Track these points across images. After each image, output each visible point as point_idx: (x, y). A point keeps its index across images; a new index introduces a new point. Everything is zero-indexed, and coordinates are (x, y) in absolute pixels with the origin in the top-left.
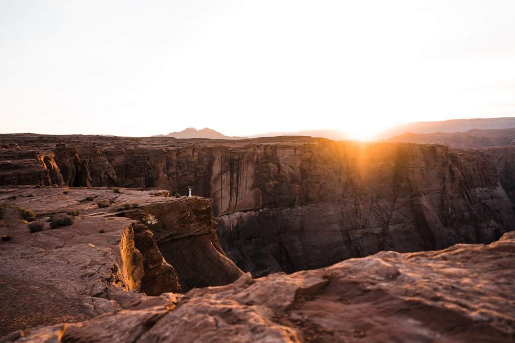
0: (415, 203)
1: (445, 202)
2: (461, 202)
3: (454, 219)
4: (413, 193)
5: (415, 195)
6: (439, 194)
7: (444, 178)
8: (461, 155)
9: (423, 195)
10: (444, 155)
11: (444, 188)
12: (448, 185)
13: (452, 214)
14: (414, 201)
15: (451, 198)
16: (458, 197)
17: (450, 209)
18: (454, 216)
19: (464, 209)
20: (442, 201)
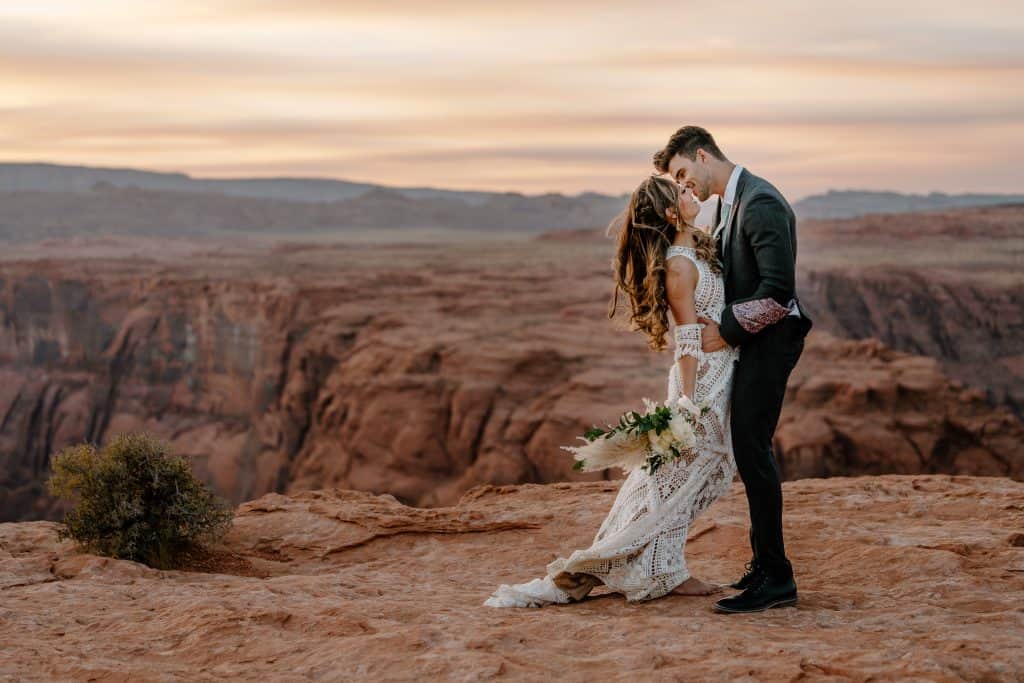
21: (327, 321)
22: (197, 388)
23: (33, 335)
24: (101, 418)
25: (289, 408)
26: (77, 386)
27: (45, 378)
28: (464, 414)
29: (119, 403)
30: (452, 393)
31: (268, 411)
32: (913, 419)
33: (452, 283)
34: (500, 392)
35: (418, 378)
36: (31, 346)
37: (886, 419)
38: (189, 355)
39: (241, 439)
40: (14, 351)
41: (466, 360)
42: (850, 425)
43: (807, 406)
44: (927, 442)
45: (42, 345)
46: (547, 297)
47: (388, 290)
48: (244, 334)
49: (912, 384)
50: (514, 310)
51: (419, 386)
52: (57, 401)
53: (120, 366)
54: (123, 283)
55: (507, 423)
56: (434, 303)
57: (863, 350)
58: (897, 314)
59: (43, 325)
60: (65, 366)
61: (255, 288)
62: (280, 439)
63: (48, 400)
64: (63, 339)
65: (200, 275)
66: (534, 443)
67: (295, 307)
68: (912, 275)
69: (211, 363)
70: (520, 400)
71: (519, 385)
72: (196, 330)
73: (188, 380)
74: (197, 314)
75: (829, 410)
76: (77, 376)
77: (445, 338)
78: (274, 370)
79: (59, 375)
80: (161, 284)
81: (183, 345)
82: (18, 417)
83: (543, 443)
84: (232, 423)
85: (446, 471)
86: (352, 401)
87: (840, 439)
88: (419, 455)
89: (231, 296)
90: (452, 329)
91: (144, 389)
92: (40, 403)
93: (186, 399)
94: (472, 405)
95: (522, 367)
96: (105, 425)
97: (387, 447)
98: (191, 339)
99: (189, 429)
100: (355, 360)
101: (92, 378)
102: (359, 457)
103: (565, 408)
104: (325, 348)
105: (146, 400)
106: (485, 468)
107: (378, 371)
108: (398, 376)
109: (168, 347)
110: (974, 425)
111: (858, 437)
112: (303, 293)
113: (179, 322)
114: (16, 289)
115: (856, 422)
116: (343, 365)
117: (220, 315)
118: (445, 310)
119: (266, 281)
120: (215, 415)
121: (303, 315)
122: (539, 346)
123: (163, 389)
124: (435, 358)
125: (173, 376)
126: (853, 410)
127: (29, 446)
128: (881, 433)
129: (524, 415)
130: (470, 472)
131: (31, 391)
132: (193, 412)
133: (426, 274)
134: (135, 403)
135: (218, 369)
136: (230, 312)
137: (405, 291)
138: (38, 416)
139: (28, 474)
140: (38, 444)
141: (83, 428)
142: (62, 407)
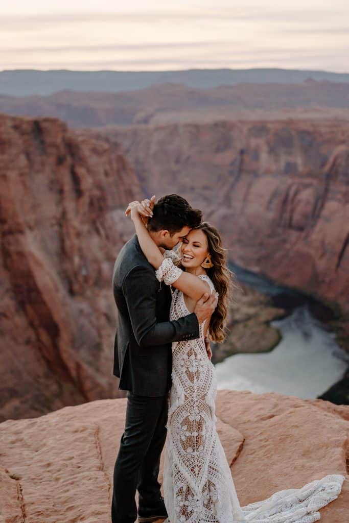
0: (12, 248)
1: (68, 243)
2: (95, 241)
3: (86, 279)
4: (6, 227)
5: (10, 232)
6: (56, 228)
7: (61, 192)
8: (83, 142)
9: (27, 232)
10: (59, 141)
11: (64, 214)
12: (70, 205)
13: (80, 268)
14: (9, 244)
15: (78, 235)
16: (89, 232)
17: (77, 260)
18: (84, 272)
19: (100, 255)
20: (62, 241)
23: (284, 159)
24: (320, 203)
26: (307, 186)
27: (289, 181)
29: (330, 195)
36: (282, 164)
40: (274, 167)
45: (288, 164)
52: (297, 193)
53: (331, 176)
54: (332, 132)
59: (289, 154)
60: (301, 176)
63: (292, 193)
64: (299, 160)
76: (307, 181)
79: (297, 180)
82: (276, 201)
91: (344, 189)
92: (287, 196)
96: (323, 206)
101: (315, 182)
105: (345, 194)
114: (276, 134)
127: (281, 216)
131: (283, 188)
134: (339, 196)
138: (286, 201)
139: (280, 230)
140: (287, 215)
141: (310, 208)
142: (300, 197)
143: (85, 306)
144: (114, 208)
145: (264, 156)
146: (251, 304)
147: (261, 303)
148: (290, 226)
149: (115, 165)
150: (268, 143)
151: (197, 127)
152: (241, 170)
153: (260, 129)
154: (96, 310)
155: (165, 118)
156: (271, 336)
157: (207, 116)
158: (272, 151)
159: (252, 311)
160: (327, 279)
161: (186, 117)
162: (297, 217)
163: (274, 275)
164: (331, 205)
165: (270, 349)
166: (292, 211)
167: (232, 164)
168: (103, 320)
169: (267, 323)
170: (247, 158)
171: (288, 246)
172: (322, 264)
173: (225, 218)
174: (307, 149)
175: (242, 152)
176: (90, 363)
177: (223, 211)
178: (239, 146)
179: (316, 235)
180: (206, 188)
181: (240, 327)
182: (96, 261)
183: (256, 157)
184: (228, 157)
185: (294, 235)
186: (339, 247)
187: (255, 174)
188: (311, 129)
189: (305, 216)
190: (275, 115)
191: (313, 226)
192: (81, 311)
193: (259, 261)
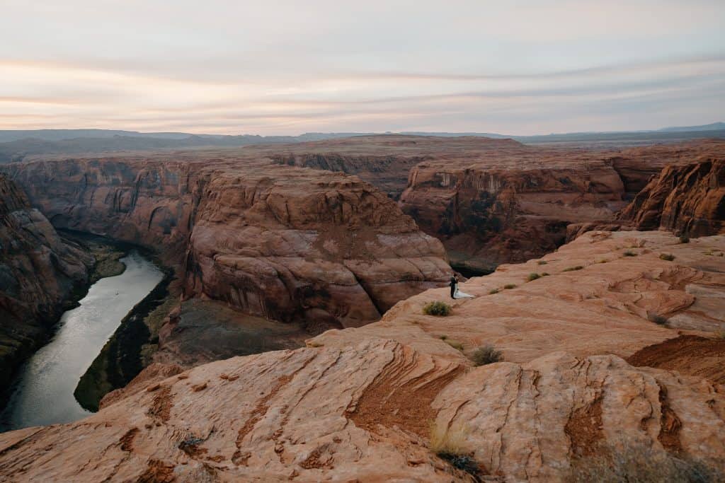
21: (202, 172)
22: (162, 189)
25: (195, 194)
26: (126, 190)
27: (116, 189)
28: (248, 194)
29: (140, 194)
30: (245, 189)
31: (183, 194)
32: (356, 190)
33: (230, 161)
34: (256, 188)
35: (236, 185)
36: (111, 180)
37: (350, 190)
38: (158, 181)
39: (177, 201)
40: (105, 181)
41: (246, 181)
42: (342, 192)
43: (331, 188)
44: (359, 194)
45: (113, 180)
46: (256, 163)
47: (214, 163)
48: (173, 175)
49: (356, 182)
50: (250, 167)
51: (236, 187)
52: (120, 195)
53: (139, 184)
54: (137, 163)
55: (260, 195)
56: (228, 166)
57: (339, 174)
58: (334, 164)
59: (113, 174)
60: (122, 185)
61: (175, 163)
62: (192, 201)
63: (118, 194)
64: (120, 178)
65: (158, 160)
66: (268, 200)
67: (189, 168)
68: (337, 155)
69: (165, 183)
70: (262, 189)
71: (261, 186)
72: (160, 174)
73: (159, 188)
74: (160, 170)
75: (336, 188)
76: (126, 188)
77: (240, 175)
78: (185, 184)
79: (120, 187)
80: (148, 163)
81: (156, 179)
82: (110, 199)
83: (271, 199)
84: (173, 198)
85: (245, 207)
86: (219, 192)
87: (340, 195)
88: (238, 204)
89: (169, 166)
90: (240, 173)
91: (147, 190)
92: (116, 196)
93: (159, 192)
94: (250, 191)
95: (261, 182)
96: (136, 199)
97: (230, 203)
98: (158, 177)
99: (161, 200)
100: (215, 181)
101: (130, 188)
102: (222, 205)
103: (275, 191)
104: (203, 178)
105: (147, 193)
106: (256, 206)
107: (223, 184)
108: (230, 185)
109: (152, 179)
110: (369, 190)
111: (345, 194)
112: (191, 164)
113: (154, 173)
114: (105, 165)
115: (343, 191)
116: (211, 183)
117: (166, 170)
118: (233, 168)
119: (178, 162)
120: (168, 196)
121: (191, 170)
122: (264, 176)
123: (152, 190)
124: (239, 180)
125: (155, 186)
126: (342, 188)
127: (114, 206)
128: (350, 193)
129: (264, 193)
130: (252, 207)
131: (113, 192)
132: (162, 195)
133: (222, 158)
134: (145, 194)
135: (168, 184)
136: (170, 170)
137: (218, 163)
138: (116, 198)
139: (115, 213)
140: (117, 205)
141: (129, 201)
142: (123, 196)
143: (4, 266)
144: (13, 210)
145: (99, 176)
146: (105, 252)
147: (111, 251)
148: (120, 211)
149: (9, 188)
150: (101, 170)
151: (56, 162)
152: (86, 184)
153: (95, 162)
154: (13, 267)
155: (32, 158)
156: (120, 266)
157: (61, 157)
158: (103, 174)
159: (106, 255)
160: (144, 235)
161: (46, 157)
162: (123, 206)
163: (115, 236)
164: (141, 199)
165: (121, 273)
166: (120, 203)
167: (81, 181)
168: (18, 272)
169: (117, 260)
170: (90, 178)
171: (120, 221)
172: (140, 228)
173: (81, 209)
174: (123, 172)
175: (86, 175)
176: (14, 297)
177: (79, 206)
178: (84, 172)
179: (135, 214)
180: (66, 194)
181: (102, 265)
182: (7, 240)
183: (96, 178)
184: (77, 178)
185: (123, 215)
186: (148, 219)
187: (96, 186)
188: (124, 162)
189: (128, 205)
190: (101, 155)
191: (133, 210)
192: (3, 269)
193: (105, 230)
